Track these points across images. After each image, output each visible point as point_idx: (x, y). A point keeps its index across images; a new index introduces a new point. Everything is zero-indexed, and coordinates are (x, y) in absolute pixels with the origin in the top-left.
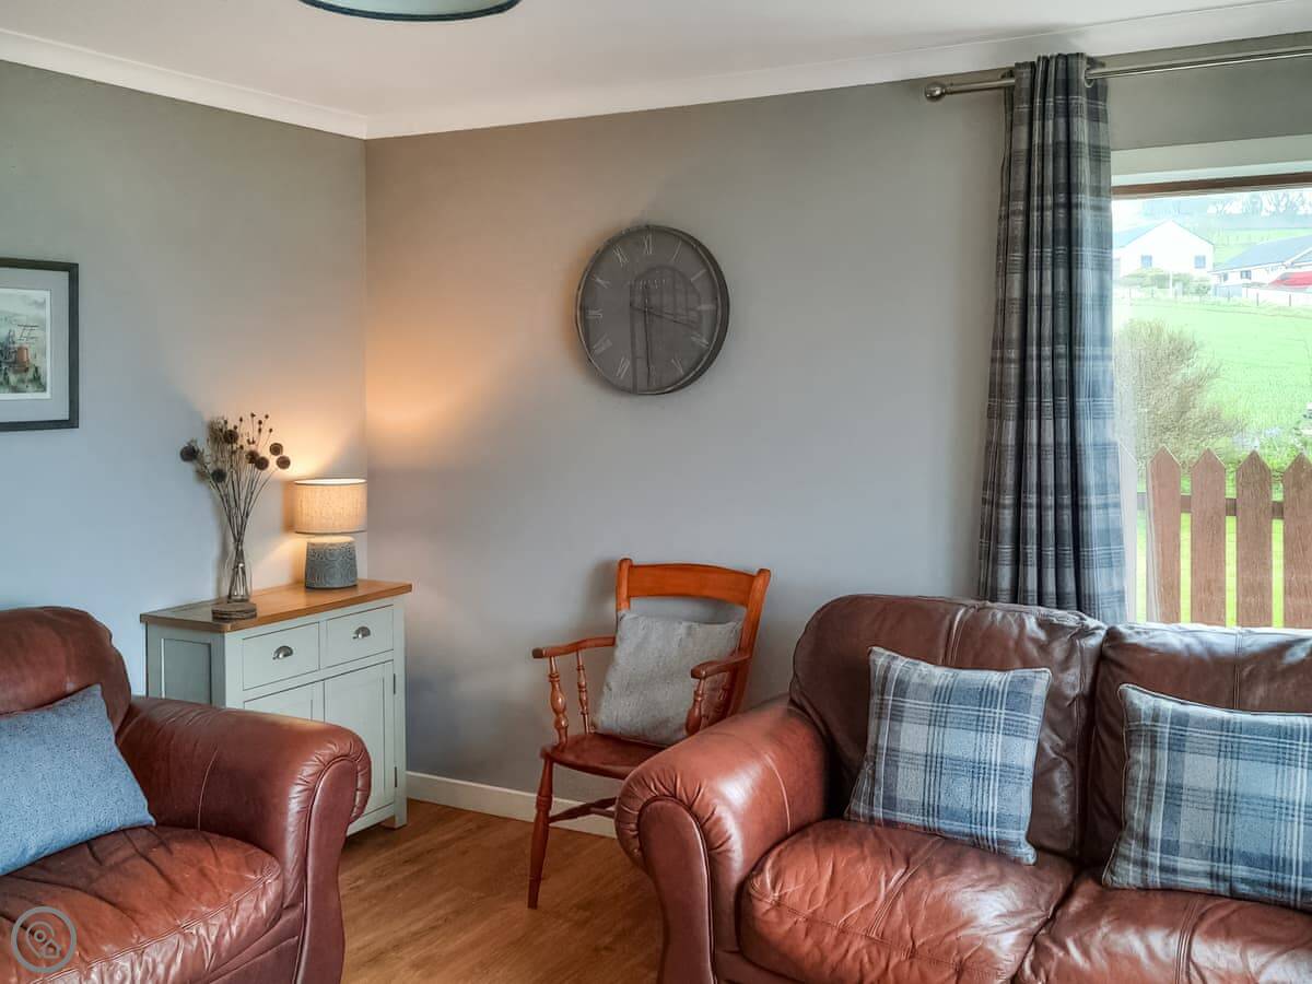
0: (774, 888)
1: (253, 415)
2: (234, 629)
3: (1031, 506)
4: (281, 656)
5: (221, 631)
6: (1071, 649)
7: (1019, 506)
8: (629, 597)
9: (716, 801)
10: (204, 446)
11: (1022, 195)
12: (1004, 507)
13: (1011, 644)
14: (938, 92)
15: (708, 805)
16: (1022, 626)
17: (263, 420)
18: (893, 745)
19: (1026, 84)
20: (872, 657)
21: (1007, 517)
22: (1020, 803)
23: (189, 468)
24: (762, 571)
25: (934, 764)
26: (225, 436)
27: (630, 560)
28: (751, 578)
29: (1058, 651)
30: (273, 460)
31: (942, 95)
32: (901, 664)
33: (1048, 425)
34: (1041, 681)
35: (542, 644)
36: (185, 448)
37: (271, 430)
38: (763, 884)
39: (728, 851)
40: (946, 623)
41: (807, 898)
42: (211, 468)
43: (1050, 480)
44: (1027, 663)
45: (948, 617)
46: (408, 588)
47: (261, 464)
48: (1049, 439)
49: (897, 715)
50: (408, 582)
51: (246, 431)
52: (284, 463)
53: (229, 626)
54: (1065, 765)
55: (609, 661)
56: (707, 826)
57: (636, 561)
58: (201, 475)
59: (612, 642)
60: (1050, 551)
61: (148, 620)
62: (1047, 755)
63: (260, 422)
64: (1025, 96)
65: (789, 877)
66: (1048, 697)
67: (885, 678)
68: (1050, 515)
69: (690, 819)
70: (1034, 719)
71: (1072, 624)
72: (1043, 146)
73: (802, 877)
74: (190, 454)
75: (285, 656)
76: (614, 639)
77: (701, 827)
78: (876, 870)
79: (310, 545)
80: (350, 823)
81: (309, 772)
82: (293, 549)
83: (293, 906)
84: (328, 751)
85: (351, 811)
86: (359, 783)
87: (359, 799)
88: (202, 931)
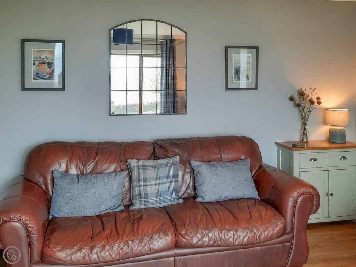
1: (311, 88)
2: (296, 150)
4: (312, 160)
5: (292, 150)
10: (296, 97)
17: (314, 90)
23: (291, 103)
26: (302, 94)
30: (316, 102)
36: (290, 97)
37: (317, 93)
47: (312, 102)
51: (307, 92)
52: (319, 103)
53: (294, 149)
61: (278, 144)
63: (313, 90)
74: (291, 99)
75: (313, 161)
79: (330, 128)
80: (310, 214)
81: (295, 195)
82: (325, 130)
83: (288, 233)
84: (302, 190)
85: (311, 211)
86: (315, 203)
87: (314, 208)
88: (255, 231)
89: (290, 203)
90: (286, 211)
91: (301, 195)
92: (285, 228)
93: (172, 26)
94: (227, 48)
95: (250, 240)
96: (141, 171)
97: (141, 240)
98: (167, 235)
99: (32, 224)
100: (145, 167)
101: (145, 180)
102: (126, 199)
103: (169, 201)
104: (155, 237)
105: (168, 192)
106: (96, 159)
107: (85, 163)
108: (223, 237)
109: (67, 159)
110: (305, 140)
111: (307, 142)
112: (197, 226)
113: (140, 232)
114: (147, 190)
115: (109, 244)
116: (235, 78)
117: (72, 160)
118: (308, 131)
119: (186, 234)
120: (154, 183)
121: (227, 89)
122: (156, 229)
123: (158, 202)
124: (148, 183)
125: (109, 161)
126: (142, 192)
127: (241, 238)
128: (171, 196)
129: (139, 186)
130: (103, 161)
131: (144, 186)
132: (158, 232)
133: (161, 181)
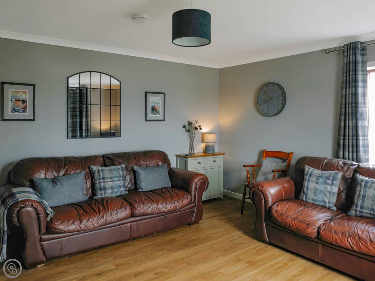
0: (276, 208)
2: (190, 158)
3: (346, 139)
5: (187, 158)
6: (349, 168)
7: (344, 139)
8: (265, 157)
9: (266, 191)
10: (187, 126)
11: (345, 73)
12: (341, 139)
13: (335, 166)
14: (328, 52)
15: (264, 191)
16: (338, 163)
18: (308, 186)
19: (346, 49)
20: (305, 168)
21: (342, 142)
22: (334, 199)
23: (184, 129)
24: (291, 153)
25: (315, 191)
26: (190, 124)
27: (266, 150)
28: (289, 154)
29: (346, 168)
30: (199, 128)
31: (329, 52)
32: (311, 169)
33: (351, 122)
34: (340, 174)
35: (245, 165)
37: (199, 123)
38: (274, 207)
39: (268, 200)
40: (322, 162)
41: (282, 210)
42: (188, 129)
43: (351, 134)
44: (338, 170)
45: (323, 161)
46: (224, 154)
47: (197, 129)
48: (351, 125)
49: (309, 181)
50: (224, 153)
51: (194, 122)
52: (201, 129)
54: (344, 192)
55: (260, 169)
56: (264, 195)
57: (267, 150)
58: (186, 131)
59: (261, 166)
60: (351, 149)
61: (177, 156)
62: (341, 189)
63: (197, 121)
64: (346, 51)
65: (279, 206)
66: (342, 178)
67: (307, 173)
68: (351, 141)
69: (261, 193)
70: (337, 183)
71: (350, 163)
72: (349, 62)
73: (281, 207)
74: (184, 127)
75: (199, 164)
76: (261, 165)
77: (263, 195)
78: (297, 207)
79: (206, 145)
80: (204, 191)
81: (196, 180)
82: (203, 145)
83: (193, 203)
84: (200, 177)
85: (205, 189)
86: (206, 184)
87: (206, 187)
88: (177, 203)
89: (194, 186)
90: (191, 191)
91: (200, 180)
92: (191, 200)
93: (111, 76)
94: (146, 93)
95: (174, 209)
96: (101, 173)
97: (111, 214)
98: (126, 209)
99: (40, 208)
100: (103, 171)
101: (104, 178)
102: (89, 193)
103: (120, 192)
104: (119, 211)
105: (119, 186)
106: (66, 168)
107: (58, 171)
108: (159, 208)
109: (45, 169)
110: (193, 152)
111: (194, 154)
112: (144, 203)
113: (110, 209)
114: (105, 185)
115: (92, 218)
116: (151, 113)
117: (49, 170)
118: (194, 147)
119: (138, 207)
120: (110, 180)
121: (146, 120)
122: (119, 206)
123: (113, 193)
124: (106, 180)
125: (75, 169)
126: (102, 187)
127: (169, 207)
128: (121, 189)
129: (100, 183)
130: (71, 169)
131: (103, 182)
132: (121, 208)
133: (114, 179)
